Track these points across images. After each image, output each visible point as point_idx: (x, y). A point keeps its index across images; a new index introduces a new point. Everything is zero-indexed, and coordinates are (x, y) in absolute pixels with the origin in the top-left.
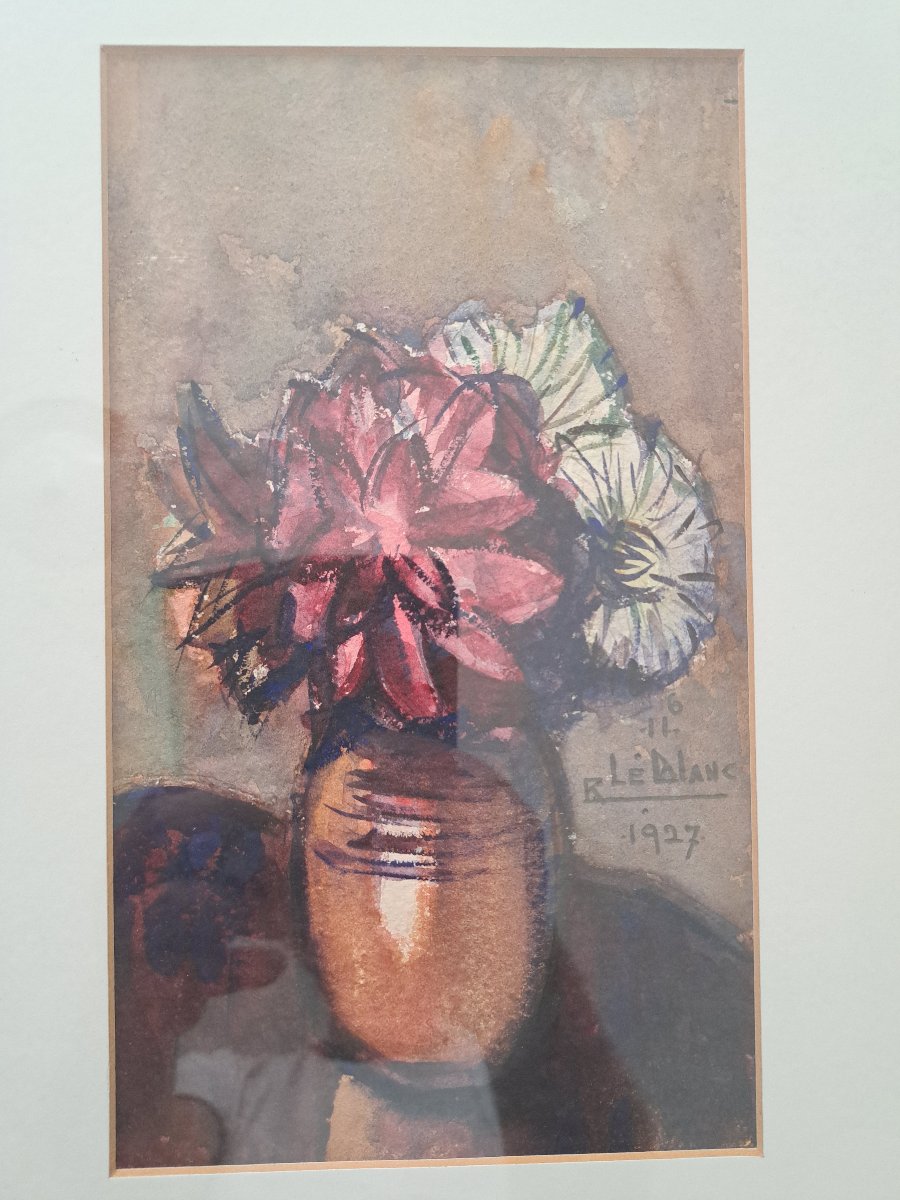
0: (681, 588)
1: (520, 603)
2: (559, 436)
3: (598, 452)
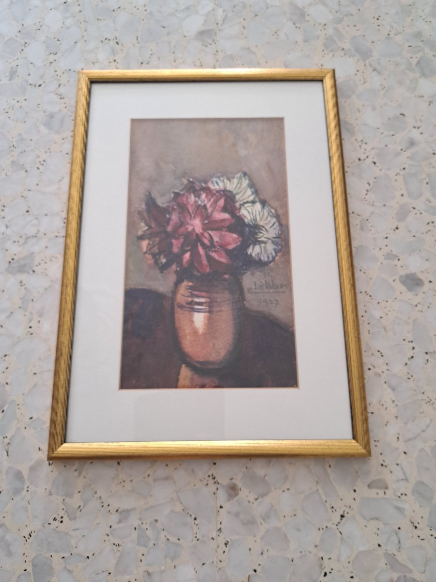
0: (272, 240)
1: (231, 244)
2: (240, 205)
3: (250, 208)
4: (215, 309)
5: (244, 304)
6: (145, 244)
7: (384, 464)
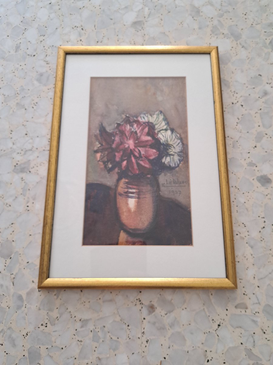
0: (178, 154)
1: (152, 156)
2: (158, 131)
3: (164, 133)
4: (142, 196)
5: (160, 194)
6: (98, 155)
7: (245, 293)
